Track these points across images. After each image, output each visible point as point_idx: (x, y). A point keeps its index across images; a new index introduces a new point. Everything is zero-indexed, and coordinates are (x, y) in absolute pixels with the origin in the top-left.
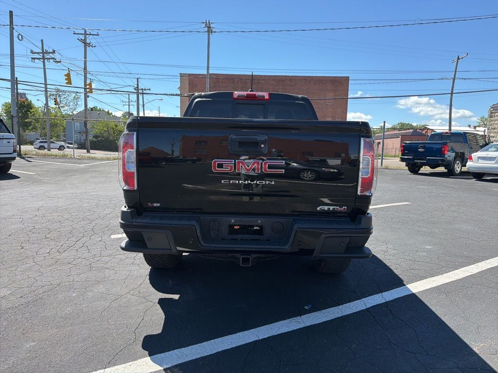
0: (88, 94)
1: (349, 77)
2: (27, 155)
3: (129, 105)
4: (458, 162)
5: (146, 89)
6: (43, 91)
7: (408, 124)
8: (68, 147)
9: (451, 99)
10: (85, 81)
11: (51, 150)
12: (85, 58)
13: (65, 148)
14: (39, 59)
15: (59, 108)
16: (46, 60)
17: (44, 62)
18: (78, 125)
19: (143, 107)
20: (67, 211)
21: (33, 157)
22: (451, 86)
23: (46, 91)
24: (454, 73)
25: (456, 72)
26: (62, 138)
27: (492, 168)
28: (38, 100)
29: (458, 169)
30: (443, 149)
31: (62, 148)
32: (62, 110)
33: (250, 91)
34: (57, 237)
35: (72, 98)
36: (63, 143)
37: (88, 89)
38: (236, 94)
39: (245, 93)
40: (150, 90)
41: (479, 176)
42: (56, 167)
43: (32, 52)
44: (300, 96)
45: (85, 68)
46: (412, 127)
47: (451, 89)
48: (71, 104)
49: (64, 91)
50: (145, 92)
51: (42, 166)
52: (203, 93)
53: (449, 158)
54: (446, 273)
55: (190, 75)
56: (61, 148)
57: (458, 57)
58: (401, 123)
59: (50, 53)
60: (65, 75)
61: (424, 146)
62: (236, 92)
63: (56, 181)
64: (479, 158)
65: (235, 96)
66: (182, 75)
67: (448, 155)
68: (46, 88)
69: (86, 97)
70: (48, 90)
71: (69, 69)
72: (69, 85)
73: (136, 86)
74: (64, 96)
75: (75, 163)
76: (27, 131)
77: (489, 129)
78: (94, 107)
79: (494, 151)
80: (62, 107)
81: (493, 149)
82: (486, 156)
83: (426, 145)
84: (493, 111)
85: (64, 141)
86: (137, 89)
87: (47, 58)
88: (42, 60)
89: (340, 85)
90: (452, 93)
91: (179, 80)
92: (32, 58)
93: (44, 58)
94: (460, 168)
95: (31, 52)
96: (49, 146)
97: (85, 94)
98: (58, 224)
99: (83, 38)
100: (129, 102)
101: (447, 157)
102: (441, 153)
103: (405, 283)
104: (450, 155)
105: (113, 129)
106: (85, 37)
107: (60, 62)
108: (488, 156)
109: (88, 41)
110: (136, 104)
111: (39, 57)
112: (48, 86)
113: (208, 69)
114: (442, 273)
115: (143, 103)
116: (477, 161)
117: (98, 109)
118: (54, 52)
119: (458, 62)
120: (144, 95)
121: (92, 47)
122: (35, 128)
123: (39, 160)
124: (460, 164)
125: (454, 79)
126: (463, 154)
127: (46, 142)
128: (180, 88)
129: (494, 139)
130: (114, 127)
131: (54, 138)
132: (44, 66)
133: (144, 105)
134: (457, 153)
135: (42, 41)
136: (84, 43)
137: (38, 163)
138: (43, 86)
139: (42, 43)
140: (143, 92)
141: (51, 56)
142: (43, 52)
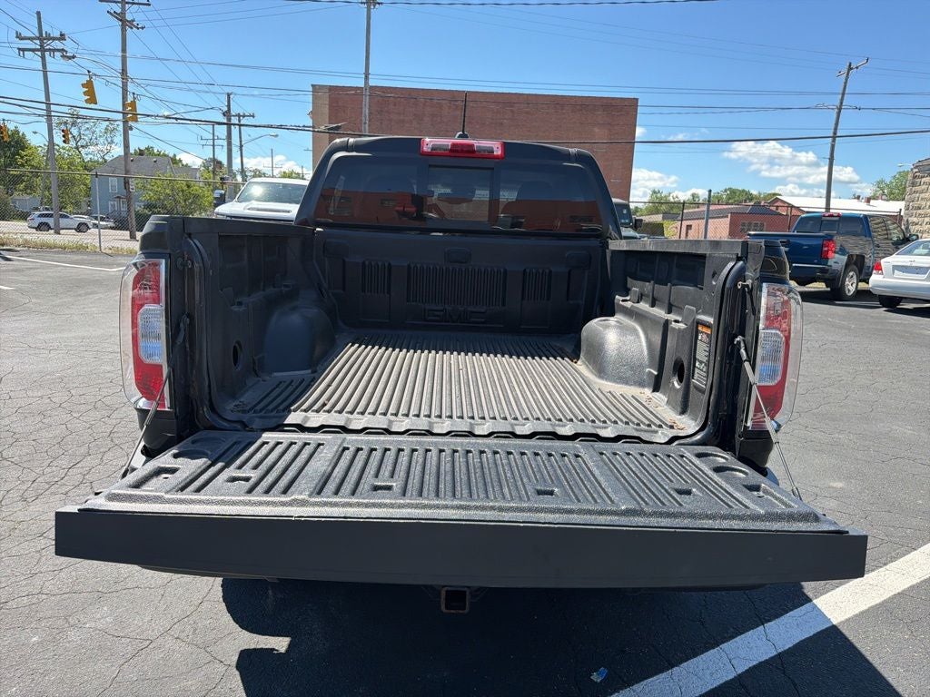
0: (130, 123)
1: (637, 99)
2: (7, 245)
3: (214, 146)
4: (851, 274)
5: (247, 114)
6: (43, 116)
7: (744, 191)
8: (96, 226)
9: (833, 147)
10: (124, 98)
11: (62, 232)
12: (124, 50)
13: (89, 228)
14: (33, 50)
15: (77, 148)
16: (47, 54)
17: (43, 58)
18: (114, 184)
19: (241, 150)
20: (63, 385)
21: (18, 249)
22: (834, 122)
23: (49, 117)
24: (840, 96)
25: (843, 94)
26: (85, 208)
27: (919, 288)
28: (35, 133)
29: (850, 287)
30: (826, 249)
31: (83, 227)
32: (83, 151)
33: (460, 136)
34: (28, 458)
35: (103, 131)
36: (85, 219)
37: (130, 114)
38: (429, 142)
39: (447, 142)
40: (254, 117)
41: (891, 302)
42: (58, 274)
43: (19, 36)
44: (573, 150)
45: (124, 72)
46: (750, 197)
47: (833, 127)
48: (102, 140)
49: (84, 117)
50: (243, 121)
51: (32, 271)
52: (351, 140)
53: (835, 267)
54: (893, 559)
55: (332, 89)
56: (81, 228)
57: (850, 65)
58: (730, 189)
59: (54, 39)
60: (83, 85)
61: (788, 241)
62: (427, 140)
63: (55, 306)
64: (896, 268)
65: (425, 149)
66: (316, 89)
67: (834, 260)
68: (48, 110)
69: (127, 129)
70: (53, 114)
71: (89, 72)
72: (92, 106)
73: (225, 109)
74: (87, 126)
75: (101, 264)
76: (16, 193)
77: (908, 209)
78: (147, 149)
79: (925, 255)
80: (82, 146)
81: (920, 250)
82: (909, 264)
83: (792, 240)
84: (918, 174)
85: (88, 213)
86: (227, 114)
87: (49, 50)
88: (39, 53)
89: (620, 113)
90: (834, 137)
91: (310, 98)
92: (19, 49)
93: (43, 50)
94: (854, 285)
95: (17, 37)
96: (57, 224)
97: (125, 122)
98: (38, 419)
99: (119, 11)
100: (214, 140)
101: (833, 264)
102: (819, 254)
103: (810, 594)
104: (837, 261)
105: (183, 191)
106: (123, 8)
107: (74, 57)
108: (914, 264)
109: (129, 17)
110: (225, 143)
111: (33, 47)
112: (53, 107)
113: (367, 78)
114: (883, 560)
115: (241, 141)
116: (890, 274)
117: (155, 151)
118: (62, 38)
119: (848, 74)
120: (242, 128)
121: (138, 28)
122: (30, 188)
123: (28, 257)
124: (855, 277)
125: (840, 109)
126: (861, 258)
127: (51, 216)
128: (313, 114)
129: (917, 227)
130: (185, 188)
131: (70, 208)
132: (44, 65)
133: (241, 146)
134: (850, 257)
135: (38, 13)
136: (121, 20)
137: (25, 263)
138: (44, 106)
139: (39, 18)
140: (239, 121)
141: (57, 45)
142: (42, 38)
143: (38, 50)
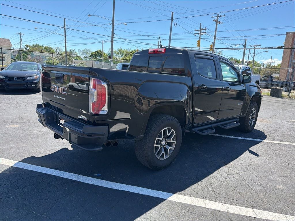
12: (216, 30)
14: (198, 33)
17: (200, 35)
37: (211, 48)
40: (260, 46)
43: (196, 30)
45: (215, 36)
50: (256, 47)
60: (197, 42)
66: (287, 34)
72: (198, 47)
87: (202, 33)
92: (195, 34)
99: (216, 19)
109: (219, 20)
118: (206, 29)
121: (221, 23)
132: (200, 37)
135: (201, 23)
136: (216, 22)
139: (201, 25)
140: (255, 47)
141: (204, 31)
142: (201, 29)
143: (199, 33)
